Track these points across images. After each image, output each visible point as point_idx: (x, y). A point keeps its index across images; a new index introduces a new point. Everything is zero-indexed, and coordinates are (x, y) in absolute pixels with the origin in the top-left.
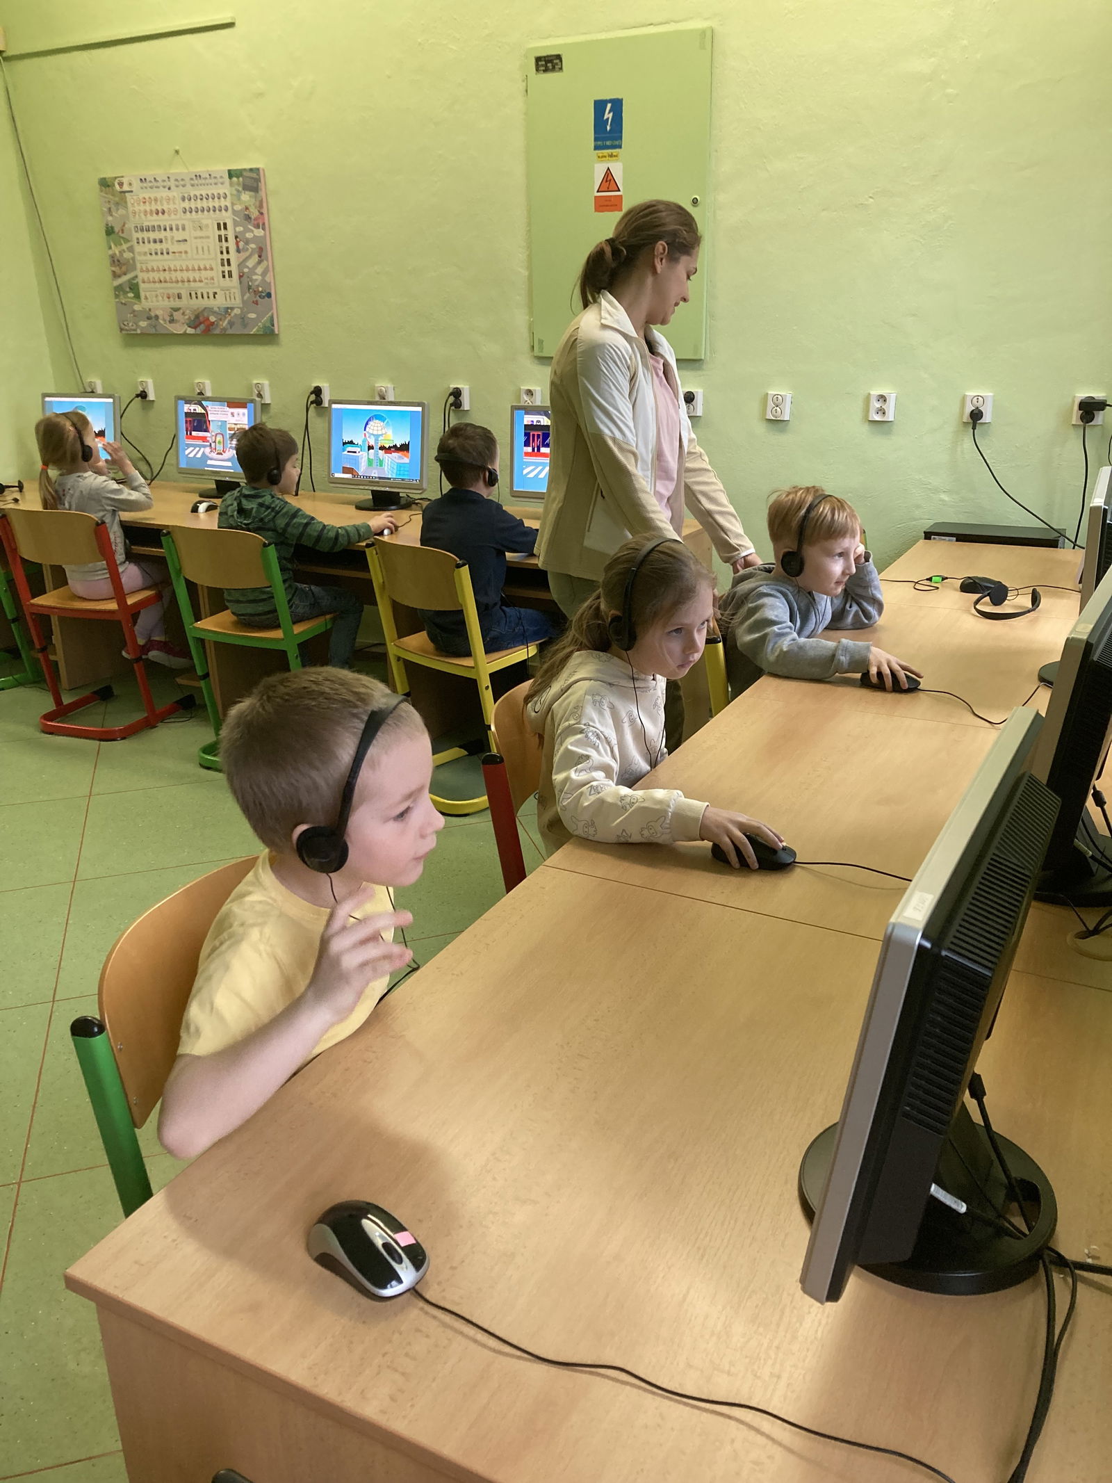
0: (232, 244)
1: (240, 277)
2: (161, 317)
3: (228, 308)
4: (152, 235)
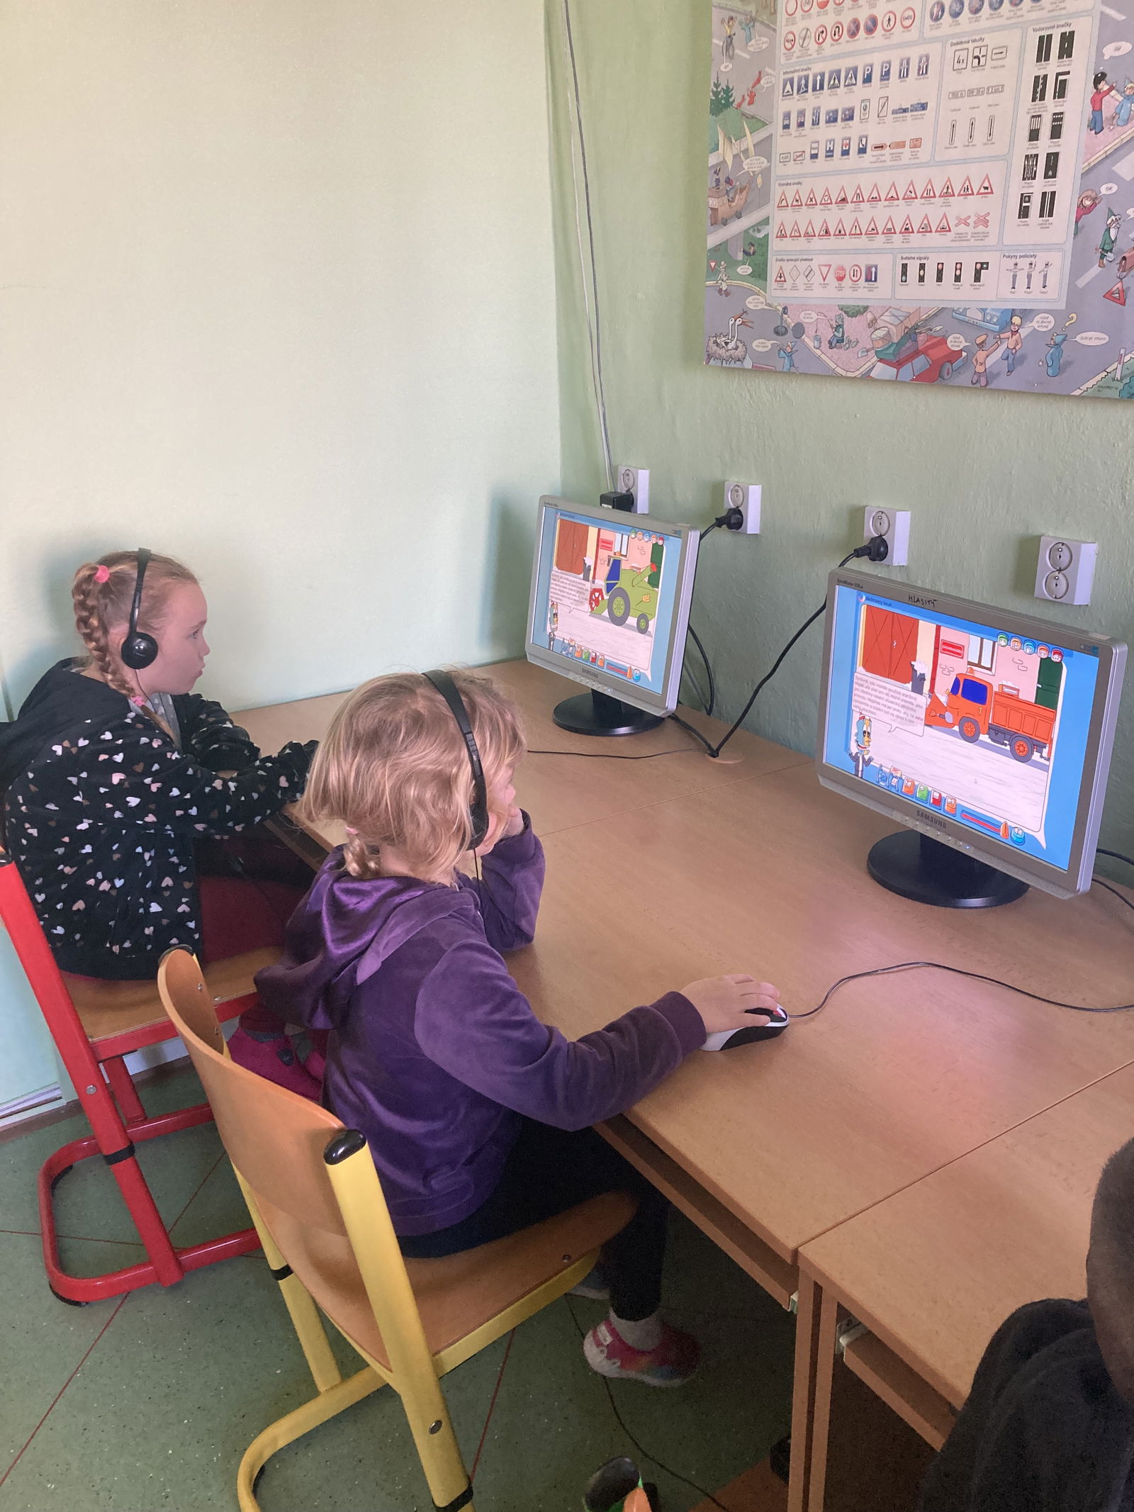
0: (1076, 106)
1: (1083, 211)
3: (1013, 313)
4: (828, 101)
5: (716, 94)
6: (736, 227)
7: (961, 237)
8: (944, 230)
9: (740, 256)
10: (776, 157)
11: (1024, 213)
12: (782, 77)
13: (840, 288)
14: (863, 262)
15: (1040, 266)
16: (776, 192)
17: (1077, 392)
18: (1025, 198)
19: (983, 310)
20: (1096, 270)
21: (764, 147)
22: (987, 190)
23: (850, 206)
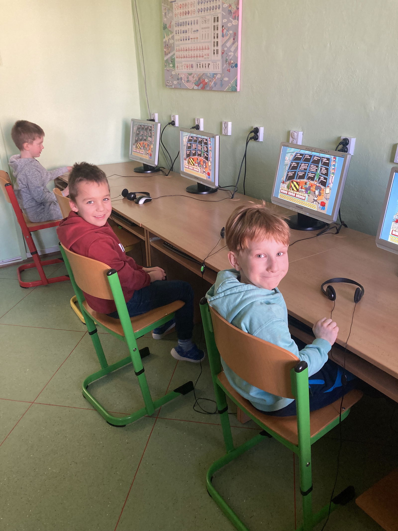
0: (220, 32)
1: (223, 53)
2: (183, 78)
3: (214, 74)
4: (183, 28)
5: (164, 25)
6: (170, 55)
7: (205, 58)
8: (203, 57)
9: (170, 62)
10: (175, 40)
11: (214, 53)
12: (175, 22)
13: (187, 69)
14: (191, 63)
15: (217, 64)
16: (175, 48)
17: (225, 90)
18: (214, 50)
19: (210, 73)
20: (225, 65)
21: (173, 38)
22: (208, 49)
23: (188, 51)
